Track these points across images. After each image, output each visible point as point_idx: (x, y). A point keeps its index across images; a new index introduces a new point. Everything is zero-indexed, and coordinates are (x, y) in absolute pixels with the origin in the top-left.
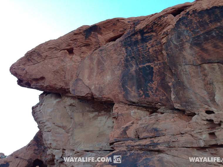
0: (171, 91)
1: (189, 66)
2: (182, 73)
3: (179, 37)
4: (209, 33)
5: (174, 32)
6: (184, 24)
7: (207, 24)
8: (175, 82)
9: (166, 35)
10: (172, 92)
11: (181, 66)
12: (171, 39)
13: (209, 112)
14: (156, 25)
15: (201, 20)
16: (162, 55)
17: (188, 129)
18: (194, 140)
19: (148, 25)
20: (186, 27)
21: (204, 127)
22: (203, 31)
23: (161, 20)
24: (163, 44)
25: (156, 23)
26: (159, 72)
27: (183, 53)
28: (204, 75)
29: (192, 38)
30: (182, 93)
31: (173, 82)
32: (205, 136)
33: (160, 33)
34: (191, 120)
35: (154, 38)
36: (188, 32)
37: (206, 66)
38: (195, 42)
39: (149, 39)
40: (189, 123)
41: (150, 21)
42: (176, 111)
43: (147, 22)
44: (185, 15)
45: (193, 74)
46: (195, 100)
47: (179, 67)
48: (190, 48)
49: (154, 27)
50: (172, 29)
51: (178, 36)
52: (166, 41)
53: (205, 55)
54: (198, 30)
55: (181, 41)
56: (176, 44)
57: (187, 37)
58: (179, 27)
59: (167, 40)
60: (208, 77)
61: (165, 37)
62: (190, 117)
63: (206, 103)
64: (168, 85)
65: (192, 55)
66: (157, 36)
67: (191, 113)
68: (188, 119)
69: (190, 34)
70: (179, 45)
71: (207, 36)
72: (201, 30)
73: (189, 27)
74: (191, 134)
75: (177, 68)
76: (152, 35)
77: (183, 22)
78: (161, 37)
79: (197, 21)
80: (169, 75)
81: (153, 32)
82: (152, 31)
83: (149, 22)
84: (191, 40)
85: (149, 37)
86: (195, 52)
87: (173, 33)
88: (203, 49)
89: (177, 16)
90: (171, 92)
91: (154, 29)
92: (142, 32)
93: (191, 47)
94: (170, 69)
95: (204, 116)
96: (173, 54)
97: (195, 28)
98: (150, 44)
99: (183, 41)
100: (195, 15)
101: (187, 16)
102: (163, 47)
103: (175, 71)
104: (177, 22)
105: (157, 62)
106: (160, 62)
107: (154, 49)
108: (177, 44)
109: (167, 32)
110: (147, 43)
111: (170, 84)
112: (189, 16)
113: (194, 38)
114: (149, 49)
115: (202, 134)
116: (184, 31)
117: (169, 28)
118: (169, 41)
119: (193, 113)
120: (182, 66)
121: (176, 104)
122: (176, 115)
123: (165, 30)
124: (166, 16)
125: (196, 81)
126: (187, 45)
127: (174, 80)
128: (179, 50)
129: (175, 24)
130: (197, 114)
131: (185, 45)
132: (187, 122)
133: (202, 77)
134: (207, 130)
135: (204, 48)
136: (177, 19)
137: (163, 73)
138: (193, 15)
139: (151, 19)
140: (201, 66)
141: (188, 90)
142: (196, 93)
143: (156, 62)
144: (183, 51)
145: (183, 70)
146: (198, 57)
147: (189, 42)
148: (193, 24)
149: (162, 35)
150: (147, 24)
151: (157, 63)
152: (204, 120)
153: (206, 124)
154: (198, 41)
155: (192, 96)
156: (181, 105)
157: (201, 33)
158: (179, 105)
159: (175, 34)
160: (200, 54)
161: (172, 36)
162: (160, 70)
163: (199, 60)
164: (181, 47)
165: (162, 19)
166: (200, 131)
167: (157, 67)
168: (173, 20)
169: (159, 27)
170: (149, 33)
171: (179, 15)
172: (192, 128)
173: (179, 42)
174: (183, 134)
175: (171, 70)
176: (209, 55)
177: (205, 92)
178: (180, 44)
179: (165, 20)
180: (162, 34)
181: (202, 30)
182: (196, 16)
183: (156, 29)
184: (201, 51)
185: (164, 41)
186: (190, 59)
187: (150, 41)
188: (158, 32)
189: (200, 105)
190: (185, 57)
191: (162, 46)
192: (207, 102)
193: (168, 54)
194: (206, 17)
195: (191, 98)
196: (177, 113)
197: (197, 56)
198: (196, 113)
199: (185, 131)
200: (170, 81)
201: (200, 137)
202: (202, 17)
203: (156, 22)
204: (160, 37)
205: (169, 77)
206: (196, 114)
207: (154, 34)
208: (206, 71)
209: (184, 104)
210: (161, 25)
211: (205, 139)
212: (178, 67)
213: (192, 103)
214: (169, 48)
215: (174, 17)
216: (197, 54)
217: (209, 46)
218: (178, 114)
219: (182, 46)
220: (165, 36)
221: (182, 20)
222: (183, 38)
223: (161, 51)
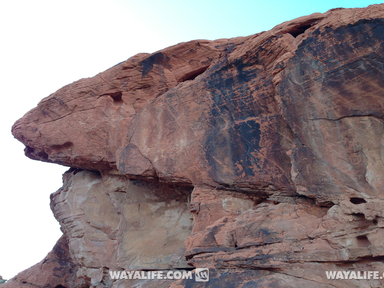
0: (290, 165)
1: (321, 122)
2: (309, 133)
3: (303, 72)
4: (353, 64)
5: (295, 63)
6: (310, 49)
7: (351, 50)
8: (297, 149)
9: (280, 69)
10: (293, 166)
11: (307, 122)
12: (290, 76)
13: (356, 201)
14: (263, 52)
15: (340, 43)
16: (274, 103)
17: (321, 230)
18: (332, 249)
19: (249, 52)
20: (314, 55)
21: (348, 225)
22: (343, 62)
23: (272, 44)
24: (276, 85)
25: (263, 49)
26: (269, 132)
27: (310, 98)
28: (346, 137)
29: (325, 73)
30: (309, 168)
31: (293, 149)
32: (351, 242)
33: (270, 65)
34: (326, 214)
35: (261, 73)
36: (319, 64)
37: (349, 121)
38: (331, 80)
39: (252, 76)
40: (323, 220)
41: (254, 46)
42: (299, 199)
43: (248, 47)
44: (313, 34)
45: (328, 135)
46: (331, 179)
47: (304, 123)
48: (321, 91)
49: (260, 55)
50: (291, 59)
51: (301, 71)
52: (281, 79)
53: (348, 102)
54: (334, 61)
55: (307, 79)
56: (298, 83)
57: (316, 72)
58: (303, 56)
59: (283, 76)
60: (354, 139)
61: (279, 72)
62: (324, 209)
63: (351, 184)
64: (285, 154)
65: (326, 104)
66: (265, 70)
67: (326, 202)
68: (320, 213)
69: (322, 66)
70: (302, 87)
71: (350, 70)
72: (340, 61)
73: (320, 54)
74: (326, 240)
75: (300, 125)
76: (257, 69)
77: (309, 46)
78: (273, 73)
79: (334, 45)
80: (288, 138)
81: (258, 64)
82: (257, 63)
83: (251, 48)
84: (324, 77)
85: (251, 72)
86: (331, 97)
87: (293, 65)
88: (344, 93)
89: (300, 36)
90: (291, 167)
91: (260, 59)
92: (239, 64)
93: (323, 90)
94: (288, 127)
95: (348, 208)
96: (293, 100)
97: (329, 56)
98: (254, 85)
99: (309, 79)
100: (329, 34)
101: (315, 37)
102: (277, 89)
103: (297, 130)
104: (299, 47)
105: (266, 116)
106: (272, 115)
107: (261, 92)
108: (300, 84)
109: (283, 63)
110: (249, 83)
111: (289, 153)
112: (320, 35)
113: (328, 73)
114: (252, 92)
115: (345, 238)
116: (311, 62)
117: (285, 57)
118: (285, 79)
119: (329, 201)
120: (309, 121)
121: (300, 187)
122: (301, 205)
123: (278, 61)
124: (280, 36)
125: (333, 147)
126: (317, 86)
127: (295, 146)
128: (304, 94)
129: (295, 50)
130: (335, 203)
131: (313, 85)
132: (320, 219)
133: (344, 140)
134: (354, 231)
135: (346, 91)
136: (298, 42)
137: (277, 133)
138: (326, 35)
139: (255, 42)
140: (341, 122)
141: (320, 163)
142: (333, 168)
143: (264, 115)
144: (309, 95)
145: (310, 129)
146: (336, 106)
147: (320, 81)
148: (326, 49)
149: (274, 70)
150: (249, 50)
152: (349, 215)
153: (351, 221)
154: (336, 78)
155: (327, 173)
156: (308, 188)
157: (341, 65)
158: (304, 189)
159: (296, 66)
160: (338, 100)
161: (291, 71)
162: (271, 128)
163: (337, 112)
164: (305, 89)
165: (274, 41)
166: (341, 233)
167: (266, 124)
168: (292, 43)
169: (268, 56)
170: (251, 66)
171: (302, 35)
172: (327, 228)
173: (304, 80)
174: (312, 239)
175: (290, 128)
176: (354, 102)
177: (349, 165)
178: (304, 85)
179: (278, 43)
180: (273, 68)
181: (342, 60)
182: (331, 36)
183: (264, 58)
184: (340, 96)
185: (277, 78)
186: (322, 110)
187: (253, 78)
188: (267, 64)
189: (340, 188)
190: (313, 106)
191: (274, 88)
192: (352, 182)
193: (284, 102)
194: (349, 38)
195: (325, 177)
196: (301, 202)
197: (335, 104)
198: (334, 202)
199: (315, 234)
200: (289, 147)
201: (341, 244)
202: (340, 38)
203: (264, 47)
204: (270, 72)
205: (287, 140)
206: (334, 204)
207: (260, 67)
208: (349, 130)
209: (314, 186)
210: (272, 52)
211: (350, 247)
212: (301, 123)
213: (327, 185)
214: (286, 91)
215: (293, 38)
216: (333, 101)
217: (354, 87)
218: (304, 205)
219: (308, 87)
220: (278, 70)
221: (308, 42)
222: (310, 73)
223: (272, 95)
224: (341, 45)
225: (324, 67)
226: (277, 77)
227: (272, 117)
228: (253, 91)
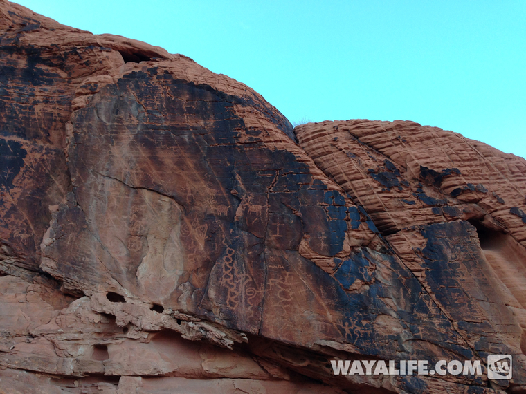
0: (47, 226)
1: (114, 183)
2: (92, 192)
3: (118, 110)
4: (178, 130)
5: (111, 94)
6: (137, 87)
7: (182, 112)
8: (67, 207)
9: (89, 91)
10: (51, 227)
11: (96, 176)
12: (98, 107)
13: (114, 297)
14: (76, 57)
15: (173, 98)
16: (62, 132)
17: (52, 326)
18: (55, 355)
19: (56, 46)
20: (139, 97)
21: (91, 328)
22: (168, 122)
23: (92, 54)
24: (75, 109)
25: (77, 53)
26: (37, 169)
27: (112, 148)
28: (136, 213)
29: (143, 125)
30: (72, 238)
31: (61, 205)
32: (84, 350)
33: (78, 80)
34: (67, 306)
35: (60, 84)
36: (140, 110)
37: (147, 195)
38: (146, 136)
39: (46, 81)
40: (60, 314)
41: (66, 41)
42: (40, 277)
43: (57, 38)
44: (148, 70)
45: (115, 203)
46: (95, 261)
47: (92, 175)
48: (130, 144)
49: (69, 58)
50: (108, 85)
51: (115, 107)
52: (85, 104)
53: (155, 172)
54: (159, 115)
55: (118, 122)
56: (105, 121)
57: (133, 118)
58: (126, 90)
59: (89, 102)
60: (143, 219)
61: (86, 94)
62: (68, 299)
63: (116, 274)
64: (46, 208)
65: (129, 162)
66: (69, 82)
67: (75, 290)
68: (61, 303)
69: (142, 115)
70: (109, 128)
71: (172, 135)
72: (166, 119)
73: (146, 99)
74: (51, 341)
75: (86, 176)
76: (58, 75)
77: (137, 82)
78: (77, 91)
79: (166, 97)
80: (61, 187)
81: (62, 70)
82: (61, 67)
83: (61, 42)
84: (139, 129)
85: (48, 75)
86: (138, 157)
87: (108, 95)
88: (154, 159)
89: (132, 64)
90: (47, 228)
91: (67, 64)
92: (34, 54)
93: (132, 144)
94: (68, 173)
95: (100, 304)
96: (89, 140)
97: (156, 107)
98: (43, 94)
99: (121, 123)
100: (166, 82)
101: (149, 75)
102: (73, 115)
103: (79, 181)
104: (125, 76)
105: (42, 144)
106: (52, 147)
107: (50, 110)
108: (108, 124)
109: (96, 86)
110: (37, 89)
111: (52, 208)
112: (155, 77)
113: (147, 127)
114: (35, 103)
115: (78, 344)
116: (133, 102)
117: (103, 80)
118: (90, 109)
119: (79, 290)
120: (99, 176)
121: (48, 261)
122: (37, 287)
123: (92, 79)
124: (107, 49)
125: (115, 221)
126: (127, 136)
127: (65, 202)
128: (106, 138)
129: (119, 77)
130: (86, 294)
131: (123, 132)
132: (57, 311)
133: (131, 216)
134: (94, 336)
135: (158, 158)
136: (127, 71)
137: (48, 175)
138: (162, 81)
139: (70, 37)
140: (137, 193)
141: (89, 236)
142: (103, 247)
143: (40, 143)
144: (113, 143)
145: (96, 186)
146: (140, 171)
147: (134, 132)
148: (155, 97)
149: (81, 88)
150: (56, 43)
151: (42, 147)
152: (97, 313)
153: (96, 322)
154: (152, 137)
155: (93, 252)
156: (59, 266)
157: (164, 124)
158: (53, 264)
159: (112, 99)
160: (145, 165)
161: (103, 101)
162: (42, 165)
163: (137, 178)
164: (112, 132)
165: (96, 51)
166: (77, 336)
167: (37, 156)
168: (123, 68)
169: (81, 66)
170: (50, 66)
171: (135, 64)
172: (61, 326)
173: (114, 120)
174: (33, 337)
175: (70, 176)
176: (162, 175)
177: (125, 250)
178: (112, 127)
179: (101, 57)
180: (81, 85)
181: (168, 120)
182: (167, 85)
183: (74, 66)
184: (149, 161)
185: (80, 101)
186: (121, 169)
187: (47, 85)
188: (75, 76)
189: (102, 276)
190: (112, 158)
191: (71, 112)
192: (119, 273)
193: (76, 136)
194: (185, 98)
195: (88, 256)
196: (40, 281)
197: (139, 168)
198: (86, 292)
199: (41, 331)
200: (57, 201)
201: (71, 351)
202: (176, 93)
203: (79, 51)
204: (74, 89)
205: (58, 190)
206: (84, 295)
207: (64, 75)
208: (143, 206)
209: (68, 264)
210: (88, 64)
211: (80, 358)
212: (88, 175)
213: (86, 267)
214: (85, 123)
215: (123, 61)
216: (139, 162)
217: (168, 158)
218: (43, 286)
219: (116, 133)
220: (86, 91)
221: (138, 78)
222: (125, 116)
223: (64, 121)
224: (174, 101)
225: (144, 116)
226: (82, 100)
227: (51, 150)
228: (39, 102)
